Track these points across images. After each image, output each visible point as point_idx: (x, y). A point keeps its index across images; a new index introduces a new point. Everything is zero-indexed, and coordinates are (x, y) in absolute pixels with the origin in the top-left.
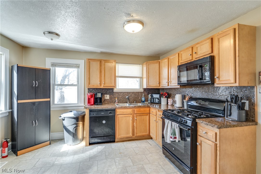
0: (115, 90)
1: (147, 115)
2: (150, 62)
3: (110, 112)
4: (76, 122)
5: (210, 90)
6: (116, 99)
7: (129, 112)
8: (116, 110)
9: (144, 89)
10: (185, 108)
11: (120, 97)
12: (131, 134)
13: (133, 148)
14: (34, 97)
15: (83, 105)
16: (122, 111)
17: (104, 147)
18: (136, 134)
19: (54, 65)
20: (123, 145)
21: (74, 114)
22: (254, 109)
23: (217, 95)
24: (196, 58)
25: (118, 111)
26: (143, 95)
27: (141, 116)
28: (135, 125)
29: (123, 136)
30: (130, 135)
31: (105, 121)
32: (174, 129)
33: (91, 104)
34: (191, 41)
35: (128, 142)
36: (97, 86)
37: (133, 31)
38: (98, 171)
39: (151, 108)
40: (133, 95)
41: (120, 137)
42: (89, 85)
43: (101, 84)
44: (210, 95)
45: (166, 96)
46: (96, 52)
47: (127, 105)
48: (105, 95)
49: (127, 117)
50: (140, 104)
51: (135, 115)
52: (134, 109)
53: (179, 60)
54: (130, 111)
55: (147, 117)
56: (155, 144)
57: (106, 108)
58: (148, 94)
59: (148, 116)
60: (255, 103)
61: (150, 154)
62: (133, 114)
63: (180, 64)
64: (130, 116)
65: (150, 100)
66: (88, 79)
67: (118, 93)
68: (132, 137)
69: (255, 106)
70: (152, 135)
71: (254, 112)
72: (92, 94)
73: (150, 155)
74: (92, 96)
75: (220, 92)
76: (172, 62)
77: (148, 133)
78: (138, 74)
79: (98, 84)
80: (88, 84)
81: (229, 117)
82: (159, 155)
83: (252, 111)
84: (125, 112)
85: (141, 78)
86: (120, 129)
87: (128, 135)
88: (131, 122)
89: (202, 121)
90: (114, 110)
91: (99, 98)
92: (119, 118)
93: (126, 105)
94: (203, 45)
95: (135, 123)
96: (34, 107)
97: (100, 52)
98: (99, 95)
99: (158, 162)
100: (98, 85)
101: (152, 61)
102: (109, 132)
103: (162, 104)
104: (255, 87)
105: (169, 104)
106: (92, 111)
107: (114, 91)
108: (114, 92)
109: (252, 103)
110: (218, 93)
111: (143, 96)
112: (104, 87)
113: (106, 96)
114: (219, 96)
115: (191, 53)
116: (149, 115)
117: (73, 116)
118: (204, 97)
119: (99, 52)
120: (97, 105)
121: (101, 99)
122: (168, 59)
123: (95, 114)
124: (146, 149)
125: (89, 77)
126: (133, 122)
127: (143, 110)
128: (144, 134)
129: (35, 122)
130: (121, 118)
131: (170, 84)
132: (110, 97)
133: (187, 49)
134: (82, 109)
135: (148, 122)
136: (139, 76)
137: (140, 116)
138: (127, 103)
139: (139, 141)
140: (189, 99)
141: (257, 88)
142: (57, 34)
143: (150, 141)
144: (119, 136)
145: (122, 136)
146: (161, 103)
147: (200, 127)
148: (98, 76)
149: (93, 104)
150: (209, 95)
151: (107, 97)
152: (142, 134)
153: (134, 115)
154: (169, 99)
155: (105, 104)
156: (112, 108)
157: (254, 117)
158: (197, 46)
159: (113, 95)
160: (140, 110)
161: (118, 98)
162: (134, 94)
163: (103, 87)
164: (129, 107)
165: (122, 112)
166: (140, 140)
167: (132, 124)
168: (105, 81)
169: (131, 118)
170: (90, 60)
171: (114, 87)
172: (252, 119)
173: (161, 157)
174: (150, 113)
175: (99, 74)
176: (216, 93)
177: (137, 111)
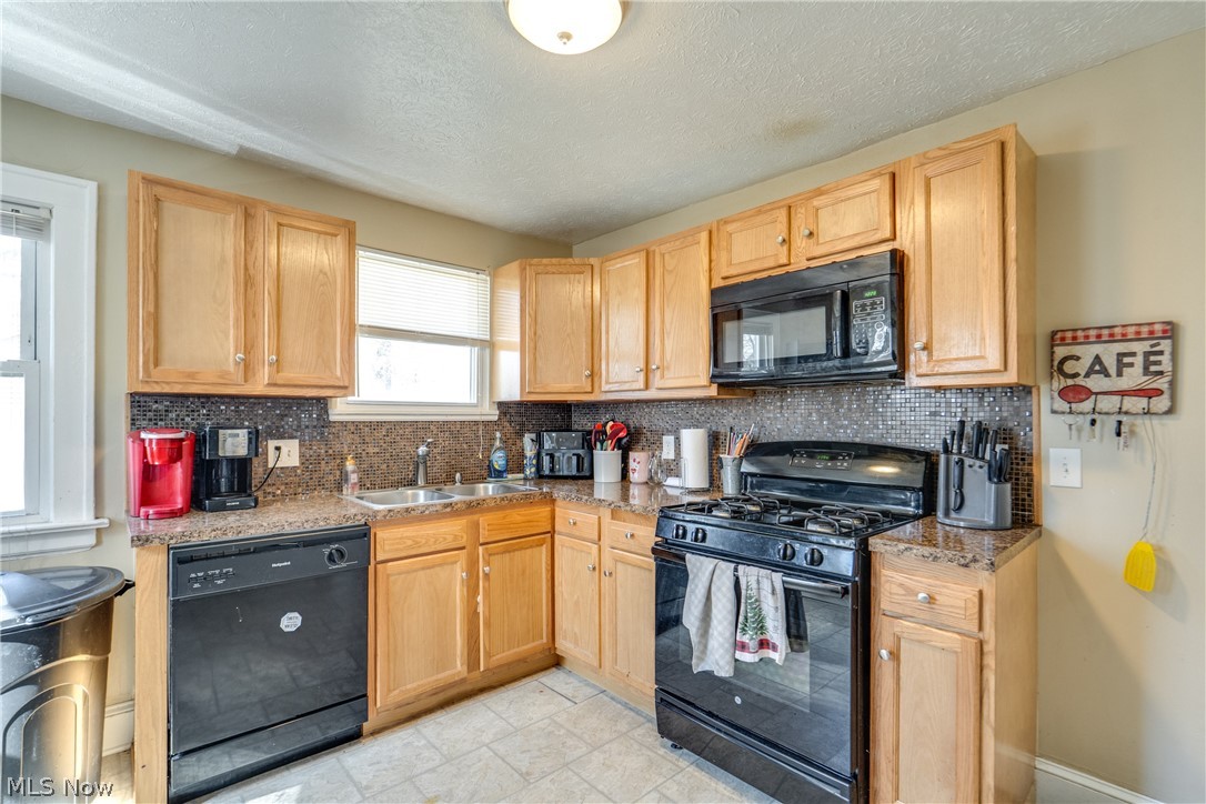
0: (340, 410)
1: (542, 545)
2: (545, 261)
3: (337, 550)
4: (37, 662)
5: (846, 406)
6: (350, 465)
7: (450, 538)
8: (372, 531)
9: (501, 405)
10: (726, 492)
11: (371, 450)
12: (459, 663)
13: (487, 745)
15: (85, 517)
16: (408, 534)
17: (294, 791)
18: (488, 655)
20: (423, 742)
21: (15, 604)
22: (1030, 475)
23: (878, 428)
24: (808, 260)
25: (387, 541)
26: (495, 438)
27: (514, 551)
28: (481, 609)
29: (415, 689)
30: (458, 668)
31: (296, 614)
32: (756, 600)
33: (167, 509)
34: (752, 183)
35: (442, 717)
36: (220, 377)
39: (559, 503)
40: (445, 441)
41: (396, 696)
42: (156, 374)
43: (248, 367)
44: (846, 427)
45: (620, 440)
46: (207, 141)
47: (421, 497)
48: (272, 444)
50: (486, 489)
51: (481, 548)
52: (475, 517)
53: (710, 261)
54: (453, 529)
55: (541, 553)
56: (589, 691)
57: (308, 527)
58: (520, 435)
59: (544, 551)
60: (1035, 452)
61: (596, 753)
62: (470, 548)
63: (718, 283)
64: (456, 562)
65: (534, 462)
66: (146, 324)
67: (357, 427)
68: (463, 681)
69: (1034, 464)
70: (564, 646)
71: (1030, 485)
72: (181, 435)
73: (597, 757)
74: (173, 451)
75: (889, 414)
76: (671, 272)
77: (545, 640)
78: (470, 323)
79: (232, 368)
80: (146, 363)
81: (953, 515)
82: (636, 746)
83: (1023, 484)
84: (427, 541)
85: (488, 347)
86: (396, 648)
87: (445, 676)
88: (459, 593)
89: (907, 545)
90: (359, 537)
91: (231, 461)
92: (392, 578)
93: (415, 497)
94: (849, 199)
95: (480, 599)
97: (234, 151)
98: (234, 443)
99: (655, 789)
100: (228, 373)
101: (554, 261)
102: (294, 679)
103: (596, 479)
104: (1034, 390)
105: (635, 477)
106: (192, 560)
107: (332, 418)
108: (330, 424)
109: (1023, 454)
110: (880, 418)
111: (498, 443)
112: (275, 385)
113: (278, 449)
114: (885, 431)
115: (784, 234)
116: (549, 540)
117: (10, 622)
118: (813, 439)
119: (225, 148)
120: (222, 508)
121: (241, 466)
122: (643, 254)
123: (220, 579)
124: (562, 732)
125: (152, 309)
126: (472, 590)
127: (519, 518)
128: (525, 647)
130: (404, 576)
131: (662, 377)
132: (302, 455)
133: (760, 211)
134: (79, 554)
135: (547, 580)
136: (475, 336)
137: (507, 554)
138: (412, 483)
139: (504, 695)
140: (748, 448)
141: (1039, 395)
143: (552, 679)
144: (389, 691)
145: (409, 687)
146: (591, 477)
147: (894, 574)
149: (182, 509)
150: (841, 427)
151: (287, 454)
152: (516, 650)
153: (476, 549)
154: (632, 455)
155: (270, 497)
156: (348, 524)
157: (1030, 505)
158: (816, 202)
159: (325, 441)
160: (504, 518)
161: (357, 457)
162: (451, 432)
163: (269, 385)
164: (448, 509)
165: (409, 542)
166: (502, 685)
167: (468, 601)
168: (278, 348)
169: (459, 570)
170: (159, 190)
171: (345, 388)
172: (1023, 516)
173: (649, 753)
174: (552, 532)
175: (236, 300)
176: (871, 419)
177: (490, 528)
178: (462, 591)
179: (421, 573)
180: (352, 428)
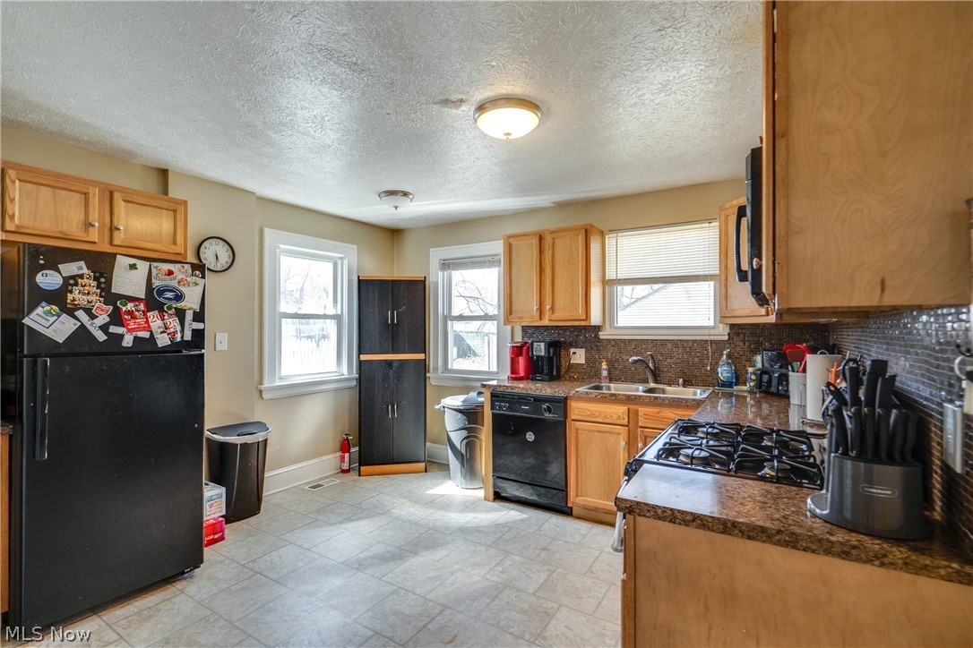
0: (603, 335)
3: (548, 407)
4: (466, 423)
6: (604, 365)
7: (615, 417)
8: (569, 402)
9: (733, 326)
14: (391, 348)
19: (447, 265)
25: (577, 409)
26: (722, 355)
29: (592, 502)
31: (532, 433)
33: (515, 376)
36: (531, 318)
37: (505, 134)
38: (534, 594)
41: (581, 500)
42: (510, 318)
43: (541, 312)
48: (572, 350)
49: (608, 435)
51: (640, 430)
52: (636, 407)
54: (616, 411)
62: (632, 427)
64: (620, 434)
65: (753, 377)
74: (519, 351)
78: (704, 263)
80: (507, 314)
84: (600, 415)
86: (582, 473)
90: (562, 404)
92: (579, 431)
96: (391, 372)
98: (538, 347)
100: (534, 316)
103: (791, 401)
106: (497, 396)
107: (601, 337)
108: (600, 341)
111: (724, 359)
112: (551, 320)
113: (575, 353)
120: (535, 379)
123: (504, 410)
125: (509, 291)
129: (393, 407)
130: (586, 432)
132: (586, 358)
142: (405, 194)
144: (577, 495)
145: (588, 499)
148: (535, 286)
149: (521, 378)
151: (579, 356)
153: (637, 429)
156: (556, 394)
159: (598, 350)
160: (659, 412)
161: (610, 363)
163: (549, 320)
164: (613, 398)
165: (589, 413)
168: (553, 301)
169: (621, 440)
170: (510, 240)
175: (537, 280)
177: (646, 417)
178: (624, 455)
179: (597, 434)
180: (613, 343)
